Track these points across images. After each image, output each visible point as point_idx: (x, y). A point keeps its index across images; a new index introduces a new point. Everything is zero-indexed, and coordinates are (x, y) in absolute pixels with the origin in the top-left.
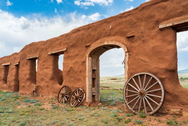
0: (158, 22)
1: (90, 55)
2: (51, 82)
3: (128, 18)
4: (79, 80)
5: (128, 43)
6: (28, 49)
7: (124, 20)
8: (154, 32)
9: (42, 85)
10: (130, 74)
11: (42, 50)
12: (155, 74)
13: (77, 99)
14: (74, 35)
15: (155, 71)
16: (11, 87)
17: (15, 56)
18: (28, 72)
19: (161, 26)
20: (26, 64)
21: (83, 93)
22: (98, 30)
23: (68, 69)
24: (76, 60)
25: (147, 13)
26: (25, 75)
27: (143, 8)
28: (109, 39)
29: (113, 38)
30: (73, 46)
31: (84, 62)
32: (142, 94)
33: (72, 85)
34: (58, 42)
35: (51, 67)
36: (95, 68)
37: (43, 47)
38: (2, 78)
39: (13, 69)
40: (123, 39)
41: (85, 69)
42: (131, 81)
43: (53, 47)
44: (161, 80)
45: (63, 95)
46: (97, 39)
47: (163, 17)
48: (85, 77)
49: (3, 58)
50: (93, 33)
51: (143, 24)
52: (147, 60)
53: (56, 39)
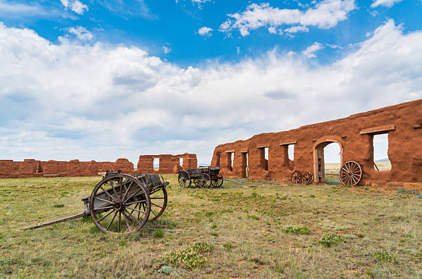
0: (360, 130)
1: (316, 148)
2: (284, 168)
3: (343, 123)
4: (308, 166)
5: (343, 142)
6: (258, 139)
7: (340, 124)
8: (358, 136)
9: (274, 170)
10: (344, 161)
11: (273, 141)
12: (358, 162)
13: (307, 180)
14: (303, 131)
15: (358, 160)
16: (239, 173)
17: (239, 144)
18: (259, 160)
19: (361, 133)
20: (257, 152)
21: (311, 176)
22: (322, 129)
23: (298, 158)
24: (305, 151)
25: (354, 122)
26: (256, 162)
27: (352, 118)
28: (330, 137)
29: (332, 136)
30: (302, 140)
31: (312, 153)
32: (349, 174)
33: (302, 170)
34: (287, 135)
35: (283, 156)
36: (320, 157)
37: (274, 138)
38: (226, 165)
39: (239, 156)
40: (340, 138)
41: (313, 159)
42: (344, 167)
43: (284, 139)
44: (361, 166)
45: (296, 178)
46: (322, 136)
47: (363, 126)
48: (313, 164)
49: (225, 145)
50: (318, 131)
51: (352, 129)
52: (354, 153)
53: (287, 133)
